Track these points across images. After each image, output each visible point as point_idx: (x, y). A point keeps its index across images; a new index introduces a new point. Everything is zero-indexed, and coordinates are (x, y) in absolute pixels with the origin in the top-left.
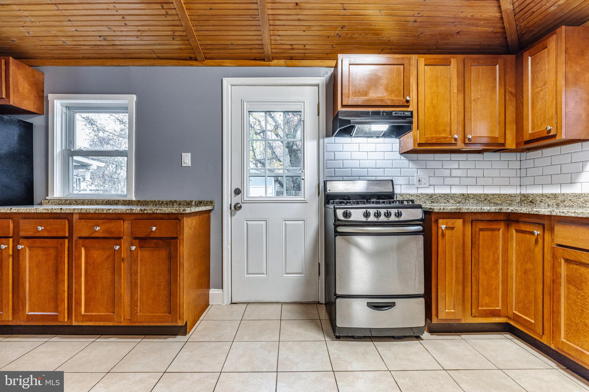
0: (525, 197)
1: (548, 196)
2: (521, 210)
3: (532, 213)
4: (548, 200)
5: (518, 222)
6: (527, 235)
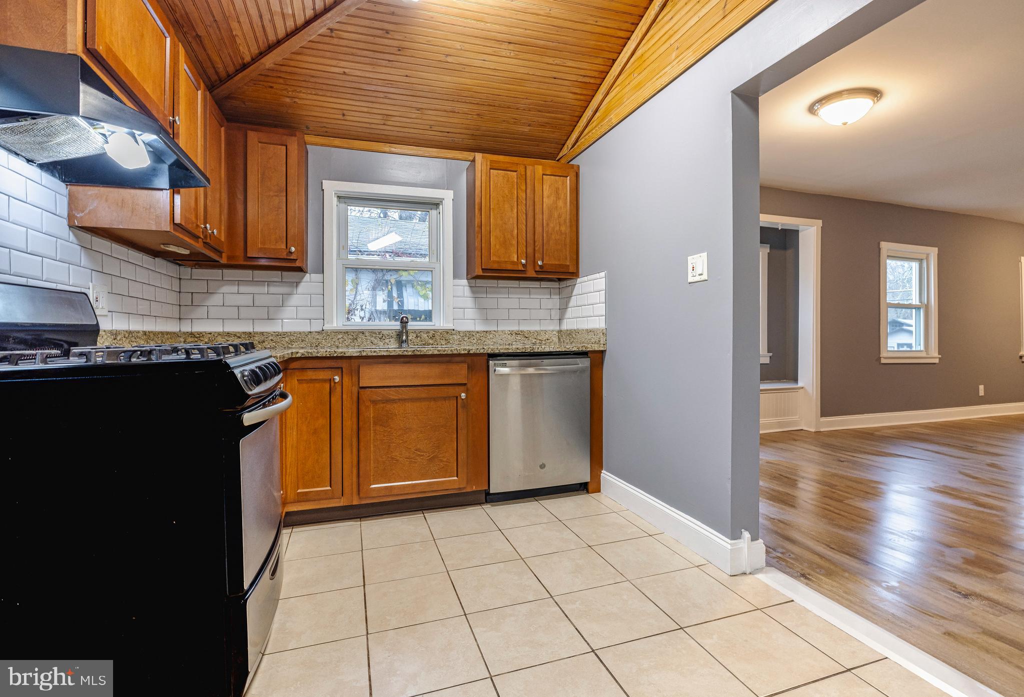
0: (195, 337)
1: (238, 335)
2: (318, 352)
3: (335, 355)
5: (303, 369)
6: (317, 385)
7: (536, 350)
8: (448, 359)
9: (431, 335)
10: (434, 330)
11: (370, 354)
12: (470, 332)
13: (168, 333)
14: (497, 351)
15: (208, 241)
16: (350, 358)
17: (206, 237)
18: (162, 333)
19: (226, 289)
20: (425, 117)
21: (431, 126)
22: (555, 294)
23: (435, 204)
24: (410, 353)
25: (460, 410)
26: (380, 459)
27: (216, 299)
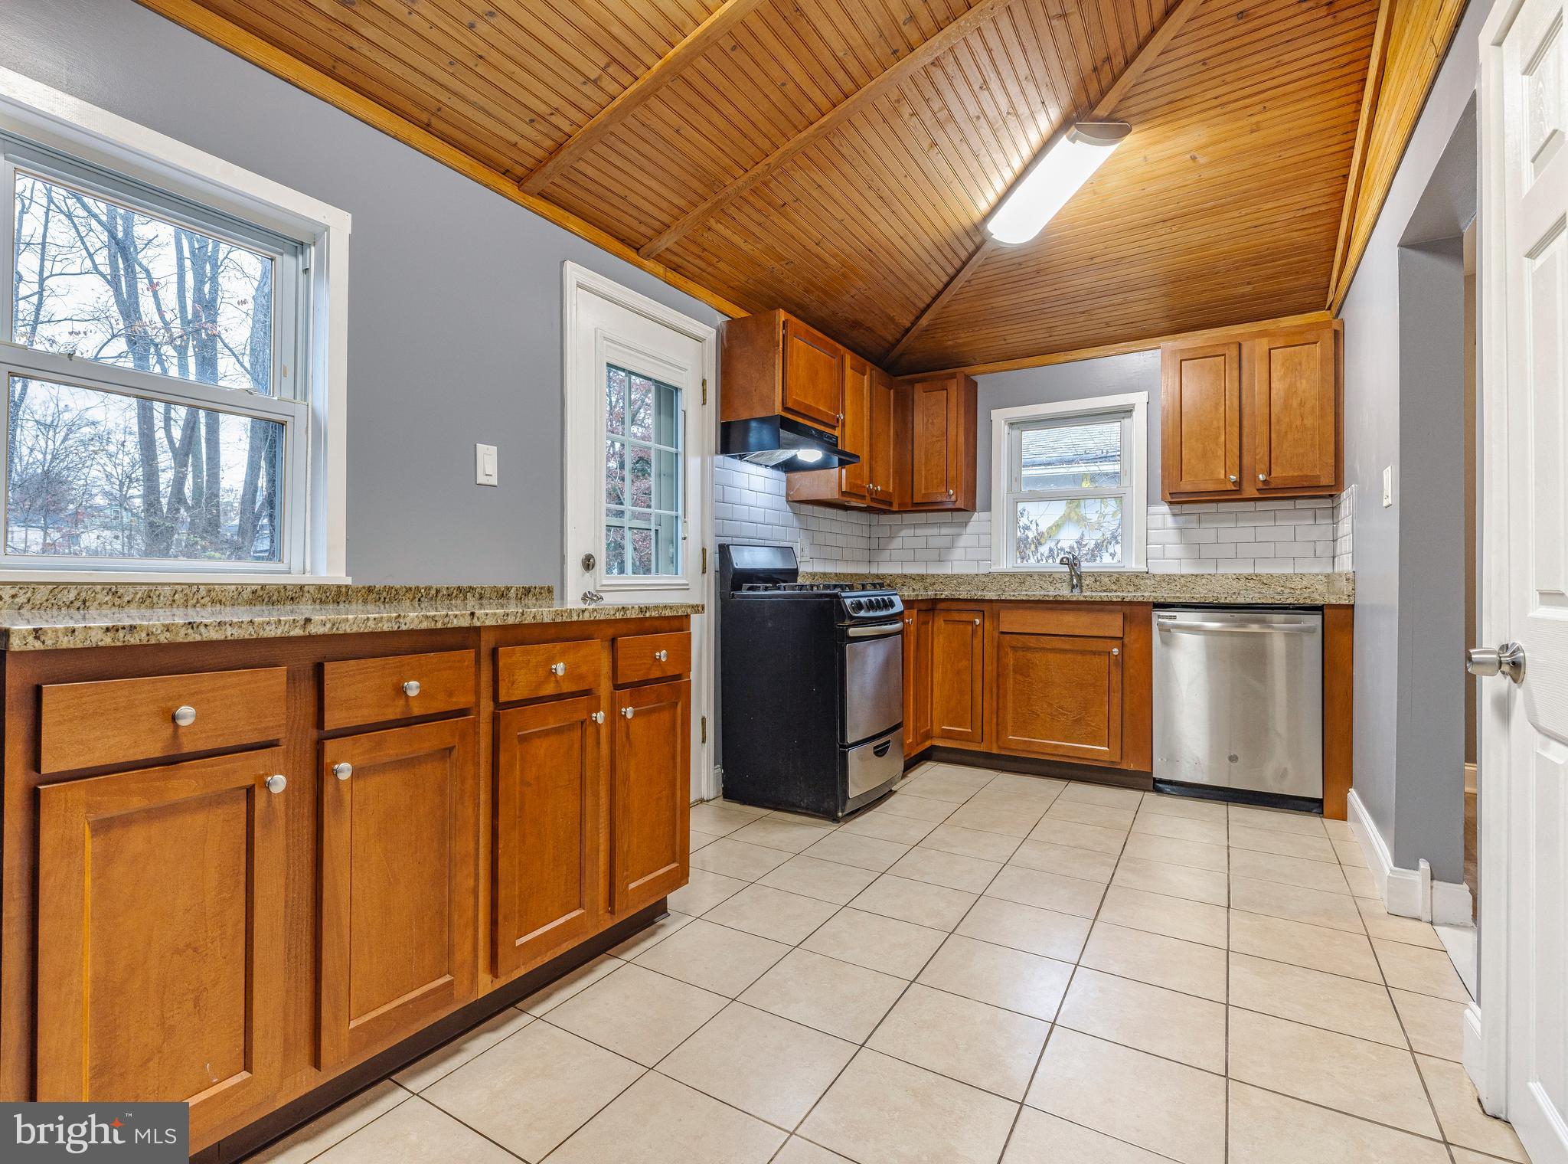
2: (960, 595)
3: (975, 598)
4: (912, 583)
5: (948, 610)
6: (961, 627)
7: (1222, 601)
8: (1100, 607)
9: (1114, 579)
10: (1119, 573)
11: (1008, 598)
12: (1170, 575)
13: (856, 575)
14: (1163, 600)
15: (874, 496)
16: (991, 601)
17: (871, 494)
18: (851, 575)
19: (905, 532)
20: (1095, 317)
21: (1107, 323)
22: (1324, 517)
23: (1127, 412)
24: (1051, 599)
25: (1113, 668)
26: (1019, 710)
27: (897, 543)
